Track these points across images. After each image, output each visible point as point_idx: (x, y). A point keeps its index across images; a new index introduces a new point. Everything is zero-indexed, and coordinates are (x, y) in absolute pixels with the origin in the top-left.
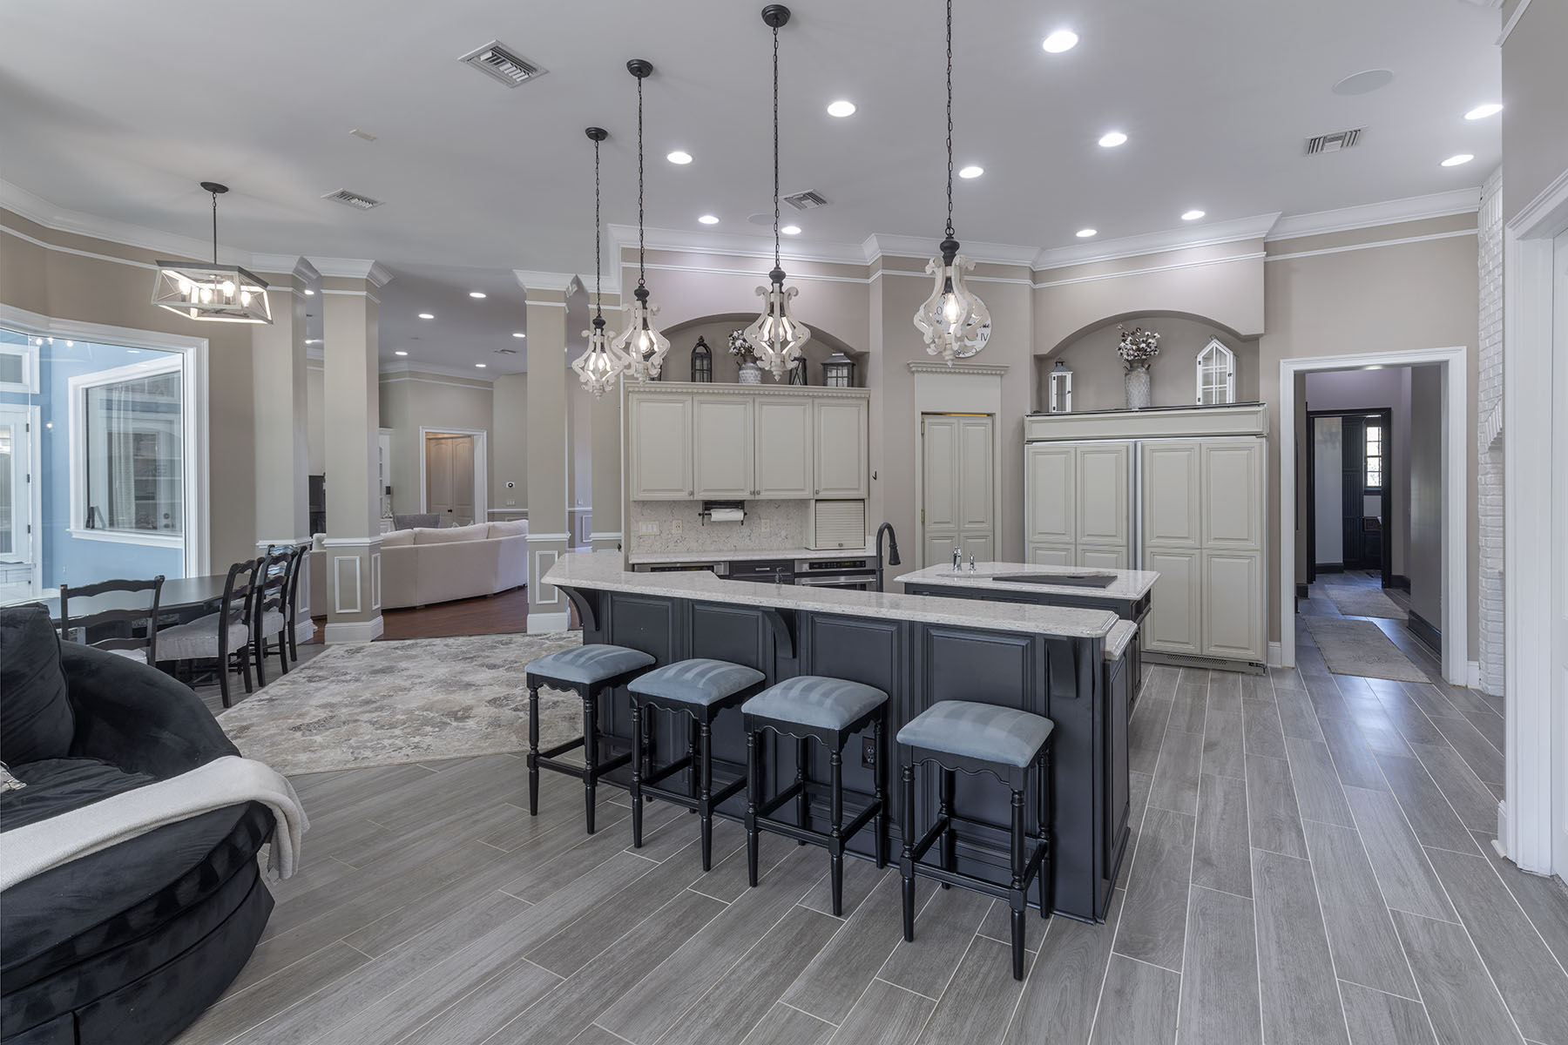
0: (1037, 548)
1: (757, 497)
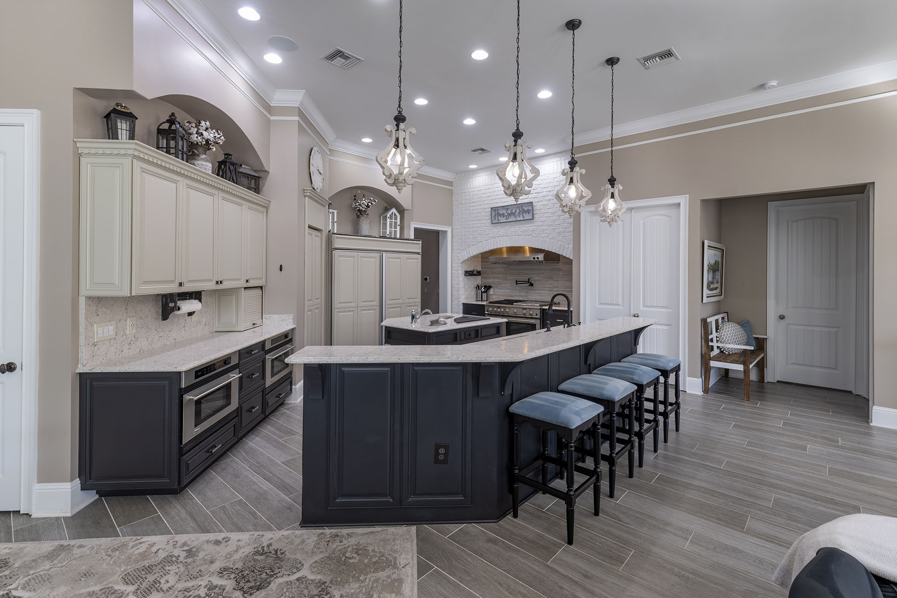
0: (339, 312)
1: (220, 287)
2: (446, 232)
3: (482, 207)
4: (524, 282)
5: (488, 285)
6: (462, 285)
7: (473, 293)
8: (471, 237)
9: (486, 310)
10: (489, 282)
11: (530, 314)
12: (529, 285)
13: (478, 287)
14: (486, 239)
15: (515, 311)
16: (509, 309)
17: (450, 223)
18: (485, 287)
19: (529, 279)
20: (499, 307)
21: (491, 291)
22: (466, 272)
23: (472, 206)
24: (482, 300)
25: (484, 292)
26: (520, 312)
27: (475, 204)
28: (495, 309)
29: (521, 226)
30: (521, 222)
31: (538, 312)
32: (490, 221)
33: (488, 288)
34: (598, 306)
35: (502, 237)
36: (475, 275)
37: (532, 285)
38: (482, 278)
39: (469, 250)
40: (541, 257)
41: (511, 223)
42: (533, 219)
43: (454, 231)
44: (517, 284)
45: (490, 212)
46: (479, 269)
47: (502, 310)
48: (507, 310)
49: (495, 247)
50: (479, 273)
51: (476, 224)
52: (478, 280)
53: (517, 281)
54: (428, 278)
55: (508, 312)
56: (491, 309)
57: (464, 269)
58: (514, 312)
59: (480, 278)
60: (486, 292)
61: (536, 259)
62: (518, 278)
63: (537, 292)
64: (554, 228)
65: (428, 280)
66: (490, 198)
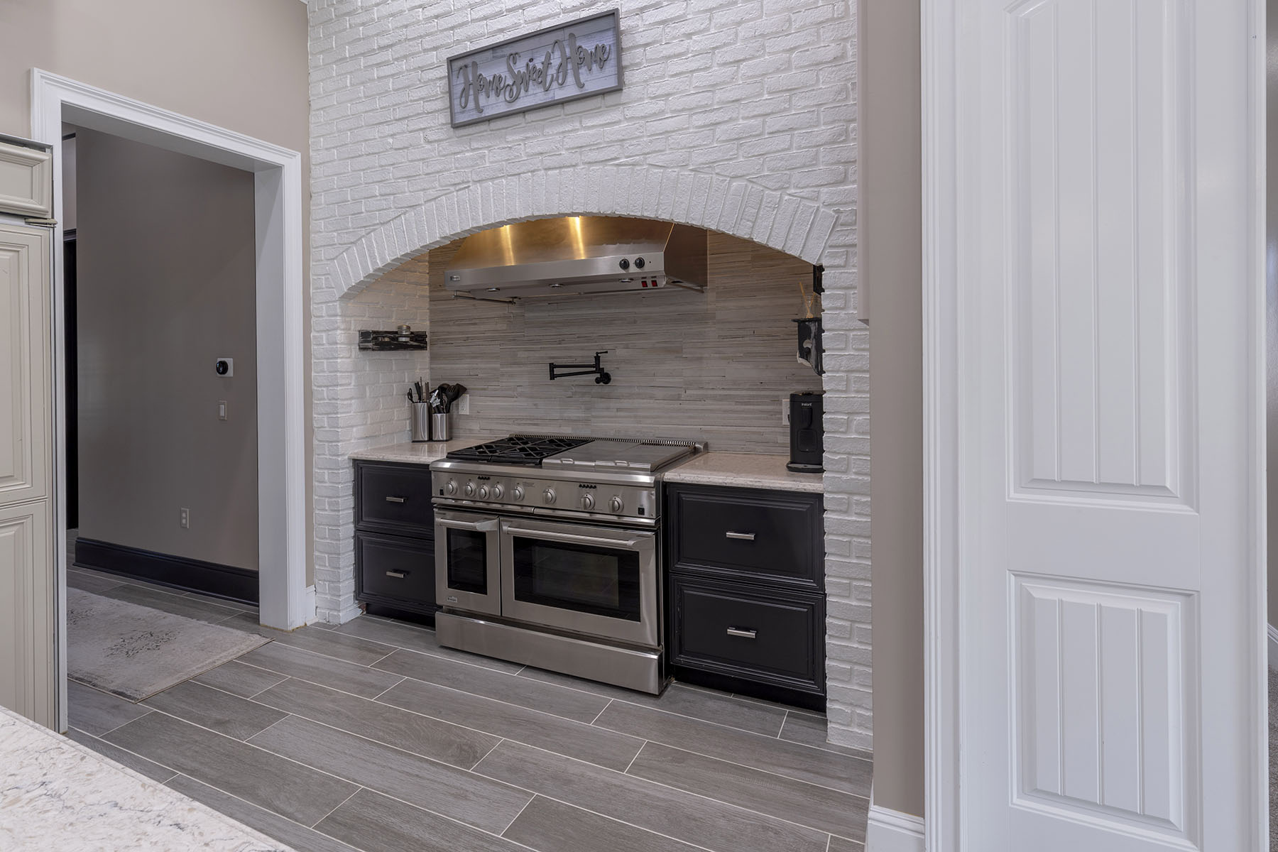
2: (276, 170)
3: (415, 62)
4: (577, 369)
5: (452, 383)
6: (347, 387)
7: (400, 413)
8: (377, 190)
9: (435, 492)
10: (454, 372)
11: (615, 510)
12: (598, 381)
13: (417, 392)
14: (432, 193)
15: (551, 493)
16: (525, 485)
17: (299, 140)
18: (443, 389)
19: (597, 358)
20: (484, 478)
21: (465, 406)
22: (364, 335)
23: (379, 65)
24: (430, 439)
25: (438, 410)
26: (568, 501)
27: (389, 55)
28: (472, 486)
29: (568, 127)
30: (570, 108)
31: (647, 501)
32: (444, 118)
33: (452, 394)
34: (1014, 496)
35: (492, 179)
36: (404, 347)
37: (605, 378)
38: (433, 358)
39: (370, 247)
40: (655, 260)
41: (530, 117)
42: (618, 90)
43: (316, 172)
44: (553, 377)
45: (446, 81)
46: (421, 324)
47: (500, 488)
48: (520, 490)
49: (469, 225)
50: (418, 341)
51: (392, 136)
52: (419, 367)
53: (552, 366)
54: (230, 361)
55: (522, 497)
56: (454, 484)
57: (356, 326)
58: (547, 500)
59: (428, 360)
60: (446, 408)
61: (633, 269)
62: (555, 353)
63: (626, 403)
64: (713, 117)
65: (230, 372)
66: (445, 23)
